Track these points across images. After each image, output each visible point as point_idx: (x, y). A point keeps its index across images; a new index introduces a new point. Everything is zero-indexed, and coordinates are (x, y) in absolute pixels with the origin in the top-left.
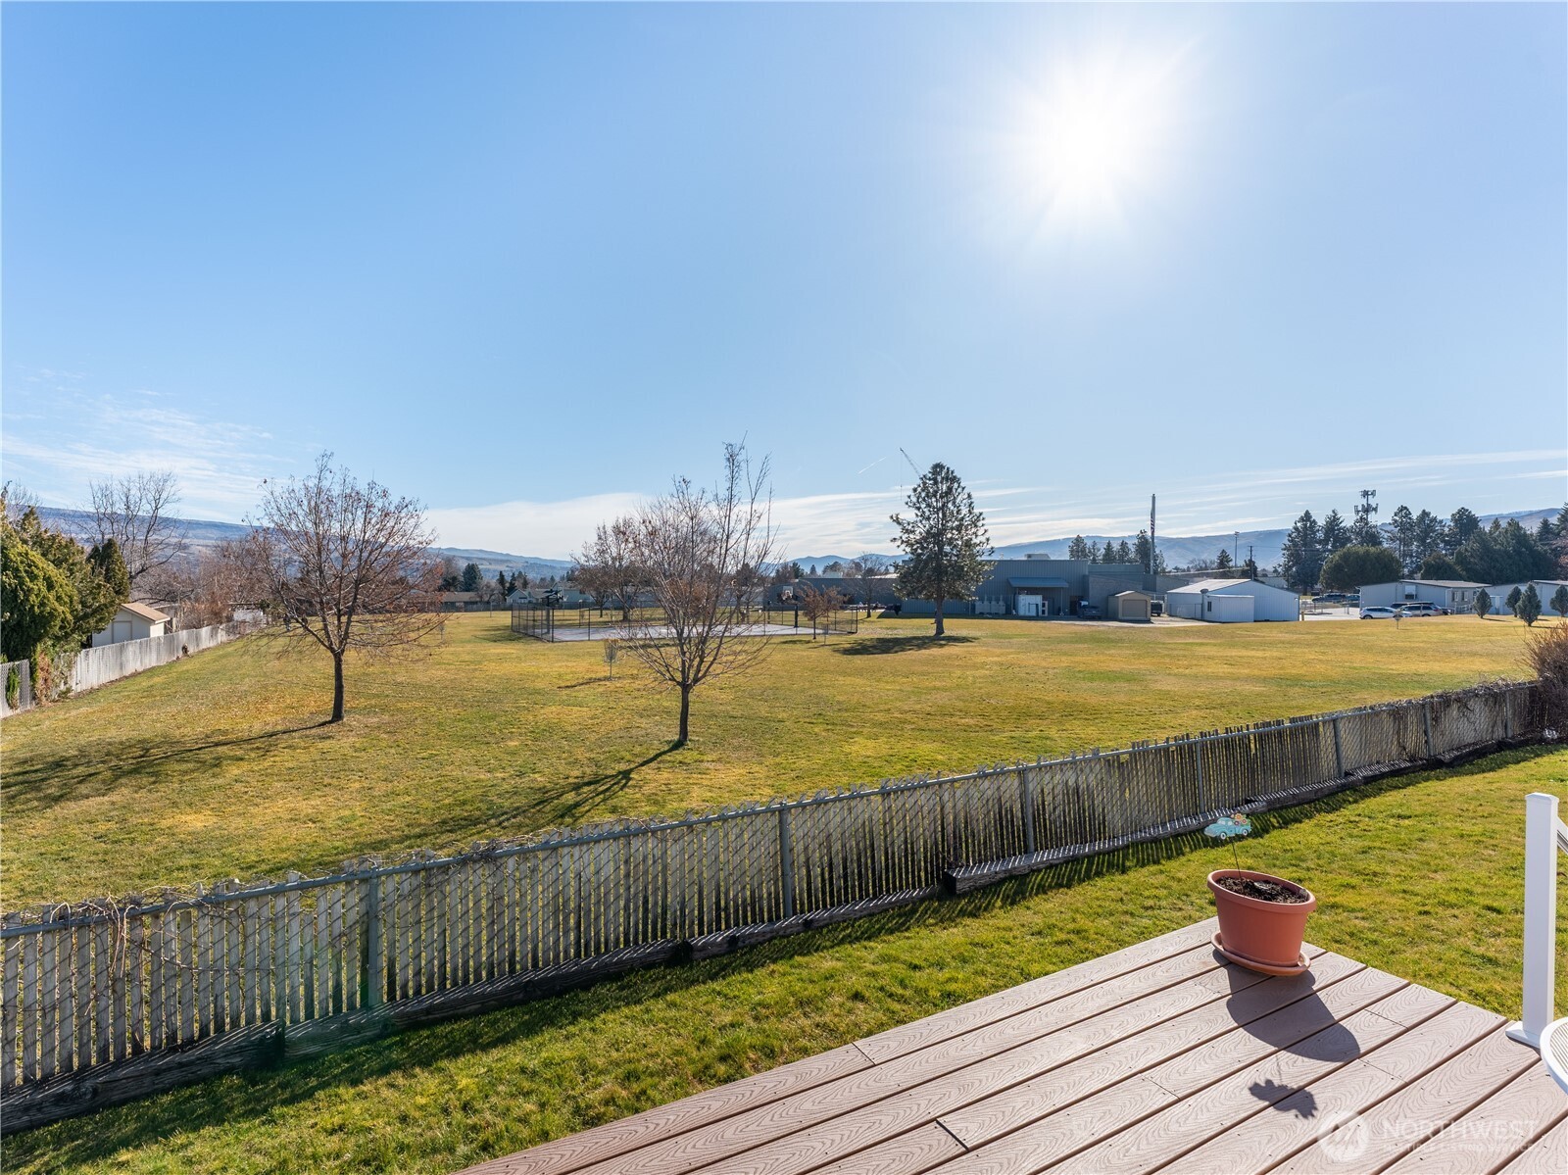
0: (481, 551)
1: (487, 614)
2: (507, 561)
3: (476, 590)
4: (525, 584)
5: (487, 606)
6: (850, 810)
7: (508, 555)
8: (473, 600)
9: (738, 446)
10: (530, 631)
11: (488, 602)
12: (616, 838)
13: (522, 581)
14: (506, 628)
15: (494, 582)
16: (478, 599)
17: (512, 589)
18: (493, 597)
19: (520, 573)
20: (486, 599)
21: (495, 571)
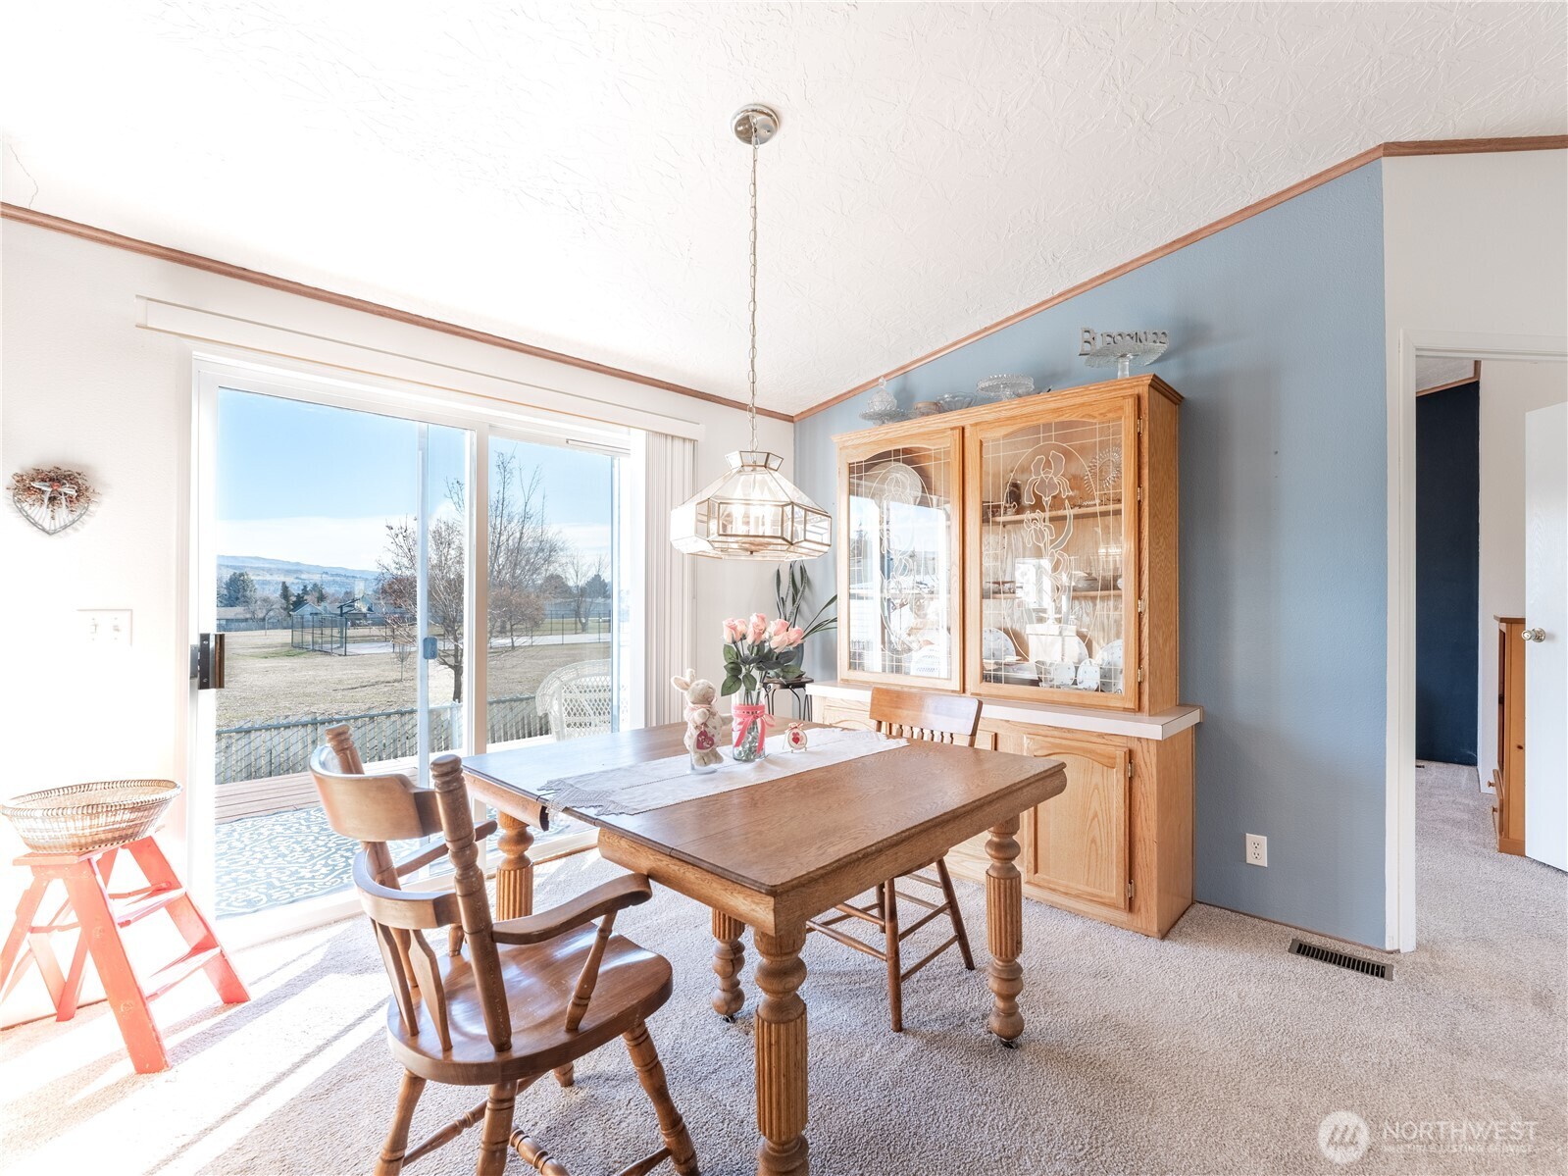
0: (257, 558)
1: (263, 632)
2: (296, 571)
3: (246, 602)
4: (321, 598)
5: (262, 624)
6: (511, 709)
7: (298, 564)
8: (241, 617)
9: (509, 455)
10: (317, 647)
11: (263, 619)
12: (305, 725)
13: (317, 595)
14: (284, 645)
15: (275, 594)
16: (248, 616)
17: (300, 602)
18: (271, 613)
19: (315, 585)
20: (261, 615)
21: (277, 583)
